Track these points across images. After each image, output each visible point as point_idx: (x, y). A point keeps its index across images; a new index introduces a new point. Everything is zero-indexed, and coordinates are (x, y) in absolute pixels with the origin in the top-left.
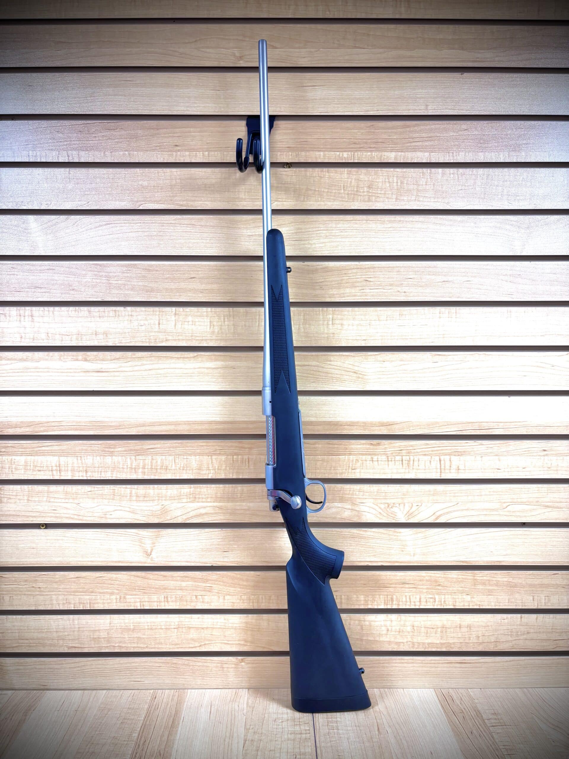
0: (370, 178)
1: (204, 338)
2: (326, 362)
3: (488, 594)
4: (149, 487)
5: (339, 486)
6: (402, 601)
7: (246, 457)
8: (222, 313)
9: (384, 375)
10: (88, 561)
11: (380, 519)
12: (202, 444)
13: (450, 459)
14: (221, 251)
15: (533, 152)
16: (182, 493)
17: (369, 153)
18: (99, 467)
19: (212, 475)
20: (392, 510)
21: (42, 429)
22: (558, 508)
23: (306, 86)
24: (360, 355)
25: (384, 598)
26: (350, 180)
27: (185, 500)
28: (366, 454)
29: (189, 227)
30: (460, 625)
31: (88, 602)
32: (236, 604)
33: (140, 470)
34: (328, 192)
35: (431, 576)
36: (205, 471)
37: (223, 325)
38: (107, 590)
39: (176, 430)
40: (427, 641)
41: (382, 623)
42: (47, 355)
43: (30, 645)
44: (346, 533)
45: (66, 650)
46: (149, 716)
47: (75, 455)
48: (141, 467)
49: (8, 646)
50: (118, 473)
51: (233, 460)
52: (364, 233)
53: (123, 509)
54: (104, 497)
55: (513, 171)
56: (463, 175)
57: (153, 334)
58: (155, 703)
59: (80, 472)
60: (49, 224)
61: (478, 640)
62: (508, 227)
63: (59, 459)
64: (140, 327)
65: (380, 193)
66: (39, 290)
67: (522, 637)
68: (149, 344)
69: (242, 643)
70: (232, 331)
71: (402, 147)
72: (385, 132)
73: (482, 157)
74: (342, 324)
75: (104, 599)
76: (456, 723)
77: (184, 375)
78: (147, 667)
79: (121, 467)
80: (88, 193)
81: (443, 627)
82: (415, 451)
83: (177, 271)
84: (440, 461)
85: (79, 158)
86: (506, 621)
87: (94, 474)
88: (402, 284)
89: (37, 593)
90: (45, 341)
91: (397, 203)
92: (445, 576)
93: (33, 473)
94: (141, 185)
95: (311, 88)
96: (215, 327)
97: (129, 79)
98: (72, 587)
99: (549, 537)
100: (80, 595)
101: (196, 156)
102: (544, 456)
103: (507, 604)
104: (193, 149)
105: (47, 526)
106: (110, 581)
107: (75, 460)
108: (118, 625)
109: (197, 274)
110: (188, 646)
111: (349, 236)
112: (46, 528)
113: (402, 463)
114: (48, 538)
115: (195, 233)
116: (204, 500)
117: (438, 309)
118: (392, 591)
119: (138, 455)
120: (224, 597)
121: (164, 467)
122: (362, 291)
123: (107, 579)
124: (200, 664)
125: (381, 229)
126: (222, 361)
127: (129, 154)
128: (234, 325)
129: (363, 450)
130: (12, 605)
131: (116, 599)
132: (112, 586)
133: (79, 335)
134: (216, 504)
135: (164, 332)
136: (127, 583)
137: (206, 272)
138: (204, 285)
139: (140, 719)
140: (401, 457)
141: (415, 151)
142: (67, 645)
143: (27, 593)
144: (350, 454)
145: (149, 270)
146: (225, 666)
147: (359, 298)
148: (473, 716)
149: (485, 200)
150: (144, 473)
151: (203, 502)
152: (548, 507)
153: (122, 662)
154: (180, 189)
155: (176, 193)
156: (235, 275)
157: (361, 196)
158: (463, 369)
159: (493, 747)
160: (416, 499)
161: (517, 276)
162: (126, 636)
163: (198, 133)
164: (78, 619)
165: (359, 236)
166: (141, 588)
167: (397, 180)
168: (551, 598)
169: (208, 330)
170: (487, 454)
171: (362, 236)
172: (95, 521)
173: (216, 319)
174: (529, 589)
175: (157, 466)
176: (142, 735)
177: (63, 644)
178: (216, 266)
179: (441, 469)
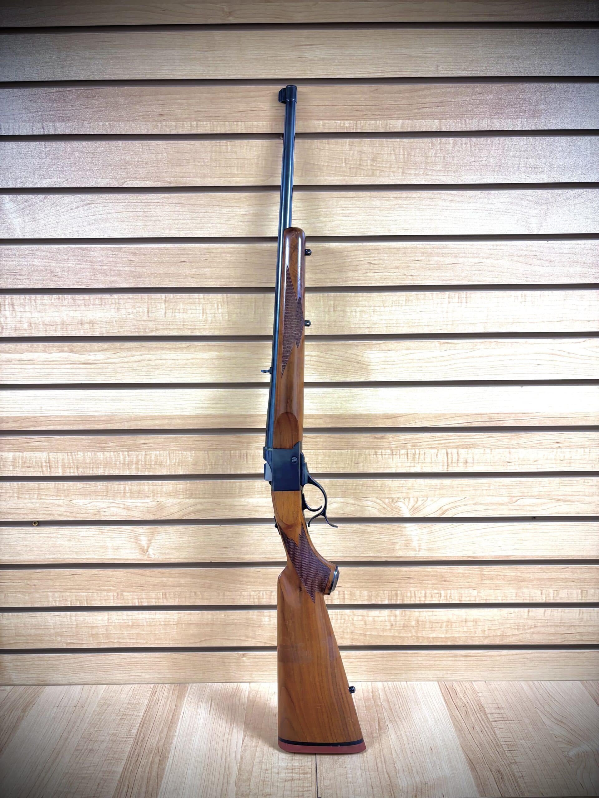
0: (375, 149)
1: (196, 327)
2: (327, 352)
3: (496, 588)
4: (144, 484)
5: (341, 481)
6: (407, 597)
7: (244, 452)
8: (215, 299)
9: (389, 364)
10: (83, 559)
11: (384, 513)
12: (197, 439)
13: (458, 452)
14: (212, 232)
15: (554, 118)
16: (178, 488)
17: (373, 122)
18: (90, 463)
19: (209, 470)
20: (396, 504)
21: (29, 424)
22: (569, 501)
23: (303, 45)
24: (362, 344)
25: (389, 593)
26: (352, 152)
27: (181, 497)
28: (369, 448)
29: (178, 207)
30: (466, 619)
31: (85, 599)
32: (235, 600)
33: (134, 466)
34: (328, 166)
35: (437, 572)
36: (201, 467)
37: (217, 312)
38: (103, 587)
39: (170, 425)
40: (431, 636)
41: (387, 618)
42: (31, 347)
43: (28, 641)
44: (349, 529)
45: (64, 646)
46: (149, 711)
47: (65, 450)
48: (134, 462)
49: (5, 643)
50: (111, 470)
51: (231, 455)
52: (368, 211)
53: (116, 505)
54: (97, 493)
55: (531, 139)
56: (475, 145)
57: (142, 323)
58: (155, 698)
59: (72, 469)
60: (26, 204)
61: (484, 633)
62: (524, 203)
63: (49, 455)
64: (128, 316)
65: (385, 167)
66: (19, 277)
67: (528, 631)
68: (139, 334)
69: (244, 638)
70: (227, 319)
71: (410, 114)
72: (391, 97)
73: (498, 124)
74: (344, 311)
75: (101, 596)
76: (458, 717)
77: (177, 366)
78: (147, 662)
79: (114, 463)
80: (67, 169)
81: (448, 622)
82: (421, 444)
83: (166, 254)
84: (447, 454)
85: (55, 129)
86: (513, 615)
87: (85, 470)
88: (409, 267)
89: (33, 590)
90: (29, 332)
91: (404, 177)
92: (451, 571)
93: (22, 470)
94: (125, 160)
95: (309, 47)
96: (208, 315)
97: (106, 40)
98: (68, 584)
99: (560, 531)
100: (77, 592)
101: (183, 127)
102: (557, 448)
103: (514, 598)
104: (180, 119)
105: (39, 523)
106: (106, 578)
107: (65, 456)
108: (116, 621)
109: (187, 258)
110: (188, 642)
111: (351, 215)
112: (38, 525)
113: (407, 457)
114: (40, 535)
115: (185, 213)
116: (201, 496)
117: (447, 294)
118: (397, 586)
119: (131, 451)
120: (224, 593)
121: (158, 463)
122: (365, 275)
123: (103, 576)
124: (201, 659)
125: (386, 207)
126: (217, 351)
127: (110, 125)
128: (228, 313)
129: (367, 444)
130: (8, 603)
131: (114, 596)
132: (109, 583)
133: (64, 324)
134: (213, 500)
135: (154, 321)
136: (124, 581)
137: (197, 256)
138: (194, 270)
139: (140, 714)
140: (406, 450)
141: (423, 119)
142: (65, 641)
143: (21, 590)
144: (353, 448)
145: (136, 254)
146: (225, 660)
147: (363, 282)
148: (476, 709)
149: (500, 173)
150: (137, 469)
151: (200, 498)
152: (559, 500)
153: (121, 657)
154: (167, 165)
155: (163, 169)
156: (228, 258)
157: (364, 169)
158: (473, 357)
159: (494, 743)
160: (422, 493)
161: (532, 257)
162: (125, 632)
163: (185, 101)
164: (76, 616)
165: (362, 214)
166: (138, 585)
167: (404, 152)
168: (560, 592)
169: (201, 318)
170: (496, 447)
171: (365, 214)
172: (89, 518)
173: (209, 306)
174: (537, 583)
175: (151, 461)
176: (141, 731)
177: (61, 640)
178: (208, 249)
179: (448, 463)
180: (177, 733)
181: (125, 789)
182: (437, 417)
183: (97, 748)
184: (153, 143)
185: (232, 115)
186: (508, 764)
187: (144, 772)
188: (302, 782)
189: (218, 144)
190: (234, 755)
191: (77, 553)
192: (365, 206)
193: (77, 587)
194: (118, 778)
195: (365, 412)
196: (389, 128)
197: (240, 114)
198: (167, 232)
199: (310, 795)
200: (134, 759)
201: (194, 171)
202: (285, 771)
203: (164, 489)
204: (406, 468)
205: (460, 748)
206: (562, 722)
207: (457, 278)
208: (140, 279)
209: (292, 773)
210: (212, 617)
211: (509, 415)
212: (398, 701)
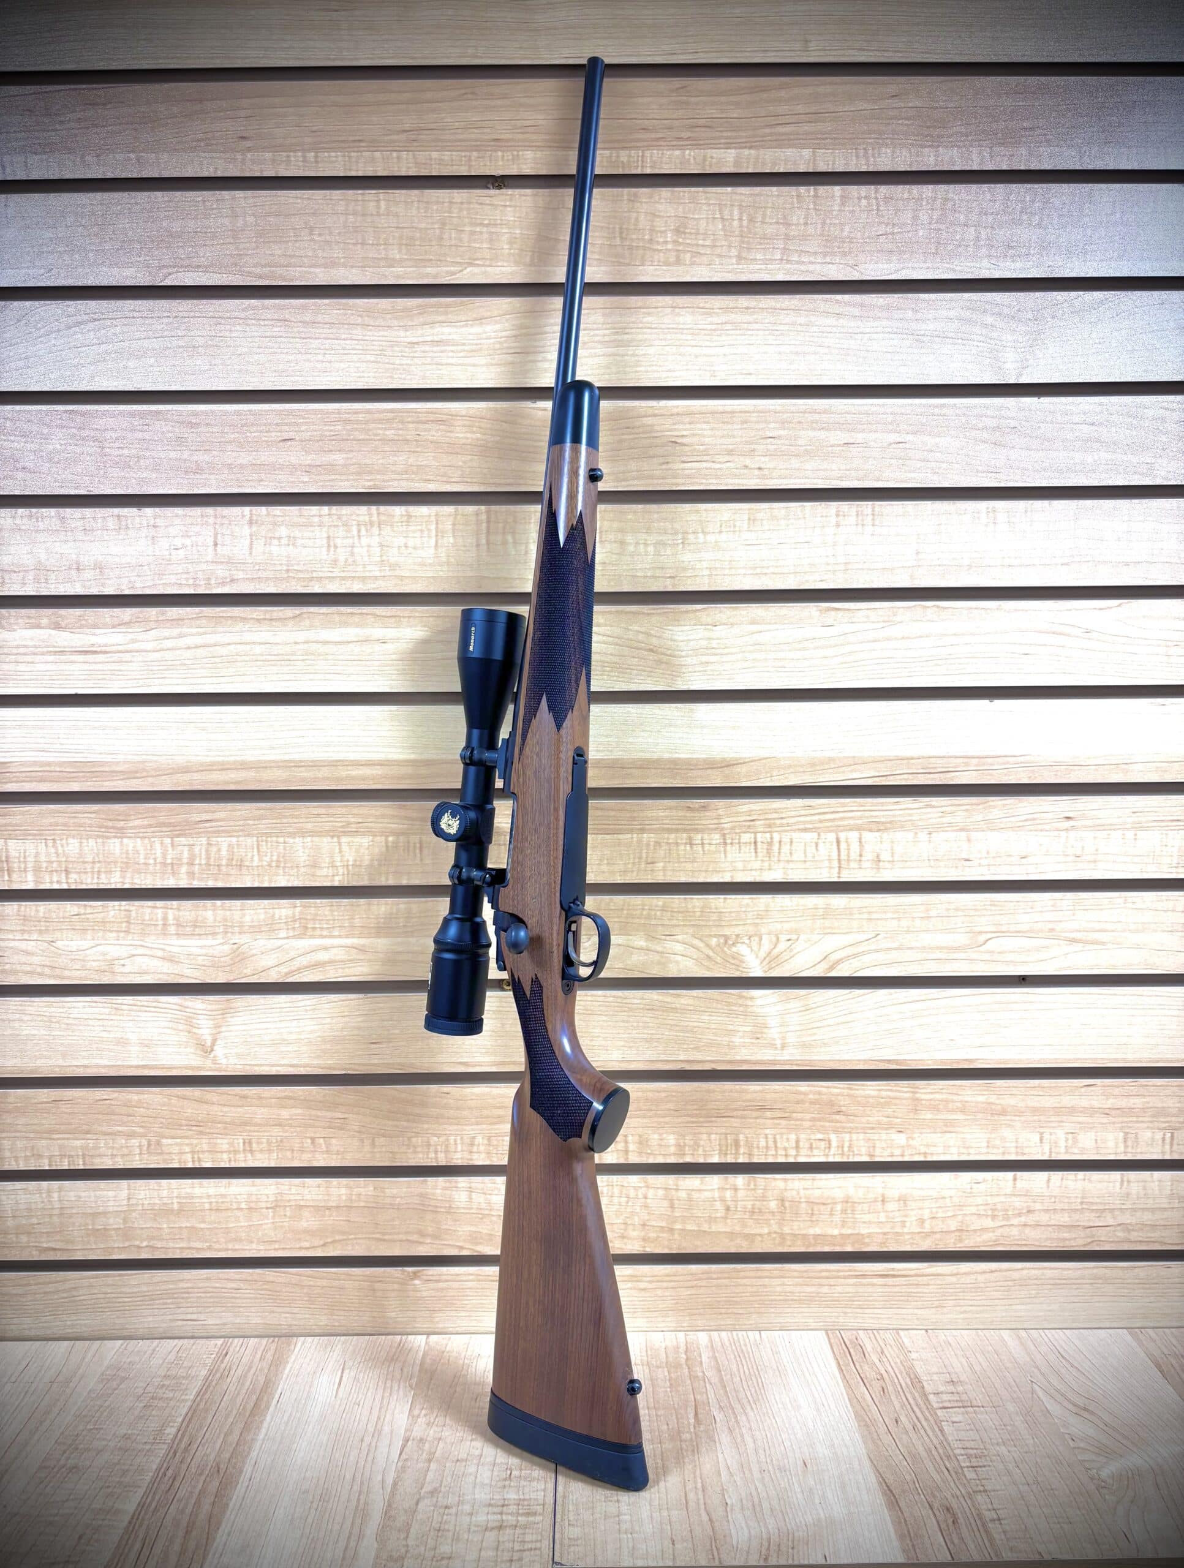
0: (681, 209)
1: (315, 575)
3: (945, 1129)
4: (204, 906)
5: (620, 899)
6: (758, 1147)
7: (415, 839)
8: (354, 517)
9: (715, 655)
10: (77, 1066)
11: (708, 969)
12: (317, 811)
13: (860, 839)
14: (348, 379)
15: (1045, 146)
16: (277, 916)
17: (677, 153)
18: (94, 863)
19: (341, 878)
20: (734, 949)
22: (1096, 942)
24: (660, 611)
25: (720, 1140)
26: (635, 214)
27: (283, 934)
28: (677, 831)
29: (277, 326)
30: (883, 1196)
31: (80, 1153)
32: (398, 1156)
33: (184, 869)
35: (820, 1093)
36: (326, 870)
37: (357, 544)
38: (120, 1128)
39: (260, 781)
40: (811, 1231)
41: (716, 1194)
44: (636, 1001)
45: (36, 1256)
46: (207, 1391)
47: (41, 835)
48: (185, 861)
50: (137, 876)
51: (387, 846)
52: (669, 337)
53: (148, 952)
54: (108, 926)
55: (1000, 189)
56: (887, 199)
57: (204, 566)
58: (223, 1366)
59: (55, 874)
61: (922, 1226)
62: (989, 320)
63: (6, 846)
64: (174, 552)
65: (703, 246)
67: (1015, 1221)
68: (195, 590)
69: (415, 1237)
70: (378, 559)
71: (750, 137)
72: (713, 104)
73: (932, 159)
74: (622, 543)
75: (113, 1148)
76: (864, 1399)
77: (274, 658)
78: (210, 1290)
79: (142, 861)
80: (50, 249)
82: (784, 821)
83: (252, 425)
84: (838, 842)
85: (28, 170)
86: (982, 1187)
87: (83, 876)
88: (754, 450)
91: (740, 266)
92: (850, 1092)
94: (167, 230)
96: (338, 550)
98: (44, 1122)
99: (1076, 1005)
100: (62, 1139)
101: (288, 162)
102: (1067, 830)
103: (984, 1150)
104: (280, 145)
106: (125, 1108)
107: (42, 847)
108: (146, 1202)
109: (296, 431)
110: (298, 1246)
113: (756, 849)
115: (291, 340)
116: (325, 933)
117: (832, 508)
118: (736, 1125)
119: (178, 836)
120: (373, 1140)
121: (234, 863)
122: (664, 467)
123: (119, 1103)
124: (325, 1283)
125: (705, 327)
126: (358, 626)
127: (138, 160)
128: (381, 545)
129: (671, 822)
131: (140, 1146)
132: (130, 1118)
133: (40, 569)
134: (351, 941)
135: (227, 563)
136: (163, 1113)
137: (317, 427)
138: (309, 457)
139: (188, 1397)
140: (752, 835)
141: (780, 147)
142: (37, 1244)
144: (643, 831)
145: (192, 425)
146: (377, 1286)
147: (661, 481)
148: (904, 1385)
149: (938, 258)
150: (191, 874)
151: (322, 937)
152: (1074, 941)
153: (156, 1279)
154: (254, 240)
155: (246, 249)
156: (380, 432)
157: (657, 250)
158: (888, 639)
159: (941, 1451)
160: (786, 926)
161: (1008, 430)
162: (165, 1226)
163: (291, 110)
164: (60, 1190)
165: (656, 343)
166: (193, 1123)
167: (741, 213)
168: (1081, 1137)
169: (325, 557)
170: (941, 828)
171: (664, 343)
172: (91, 979)
173: (341, 532)
174: (1031, 1119)
175: (220, 859)
176: (185, 1431)
177: (28, 1242)
178: (339, 413)
179: (839, 860)
180: (262, 1436)
181: (138, 1546)
182: (814, 765)
183: (88, 1463)
184: (226, 194)
185: (386, 138)
186: (969, 1493)
187: (183, 1512)
188: (521, 1531)
189: (360, 198)
190: (380, 1478)
191: (64, 1056)
192: (663, 326)
193: (63, 1127)
194: (125, 1523)
195: (667, 756)
196: (710, 166)
197: (403, 137)
198: (256, 380)
199: (537, 1558)
200: (163, 1486)
201: (310, 254)
202: (486, 1510)
203: (247, 919)
204: (754, 873)
205: (866, 1463)
206: (1085, 1409)
207: (854, 474)
208: (198, 476)
209: (501, 1513)
210: (348, 1192)
211: (966, 760)
212: (739, 1370)
